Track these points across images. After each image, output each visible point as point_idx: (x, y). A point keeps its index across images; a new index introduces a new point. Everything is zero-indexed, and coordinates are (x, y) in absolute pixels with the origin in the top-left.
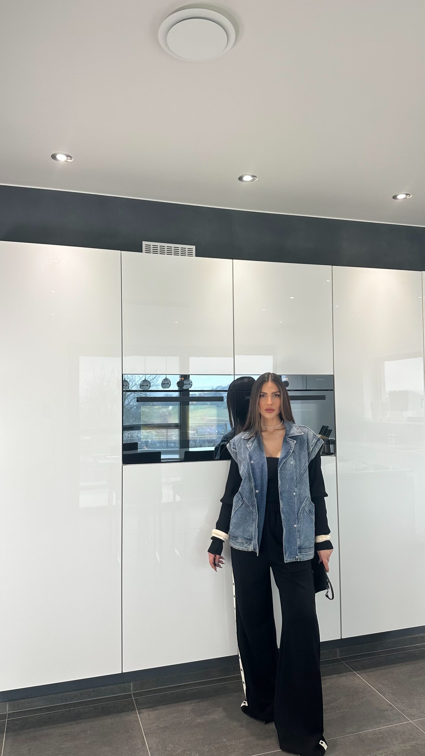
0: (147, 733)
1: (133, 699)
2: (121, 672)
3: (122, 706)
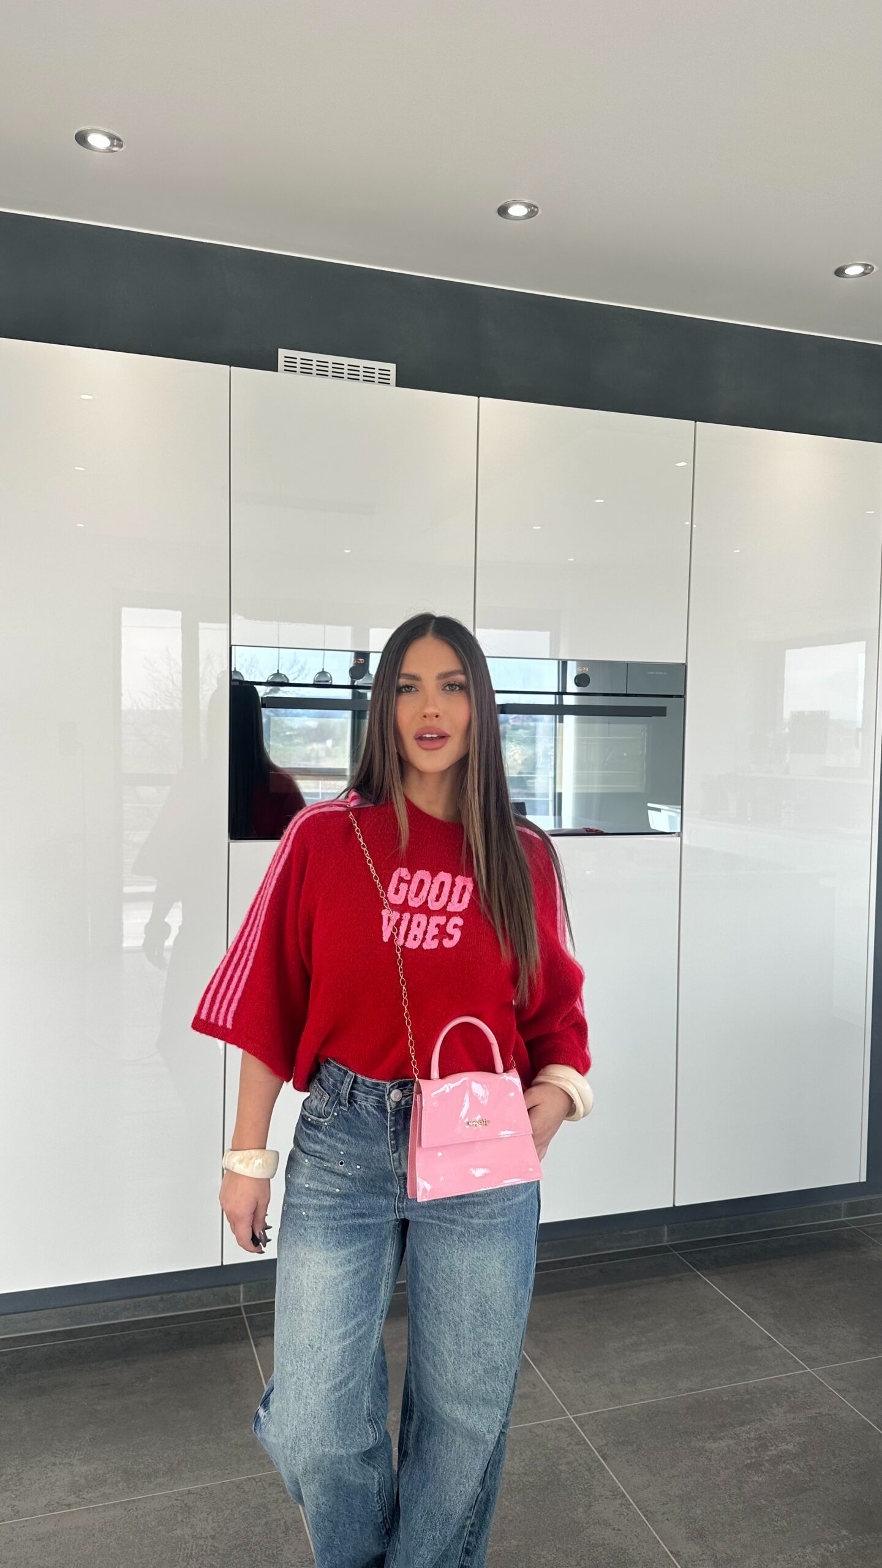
1: (243, 1318)
2: (220, 1264)
3: (221, 1330)
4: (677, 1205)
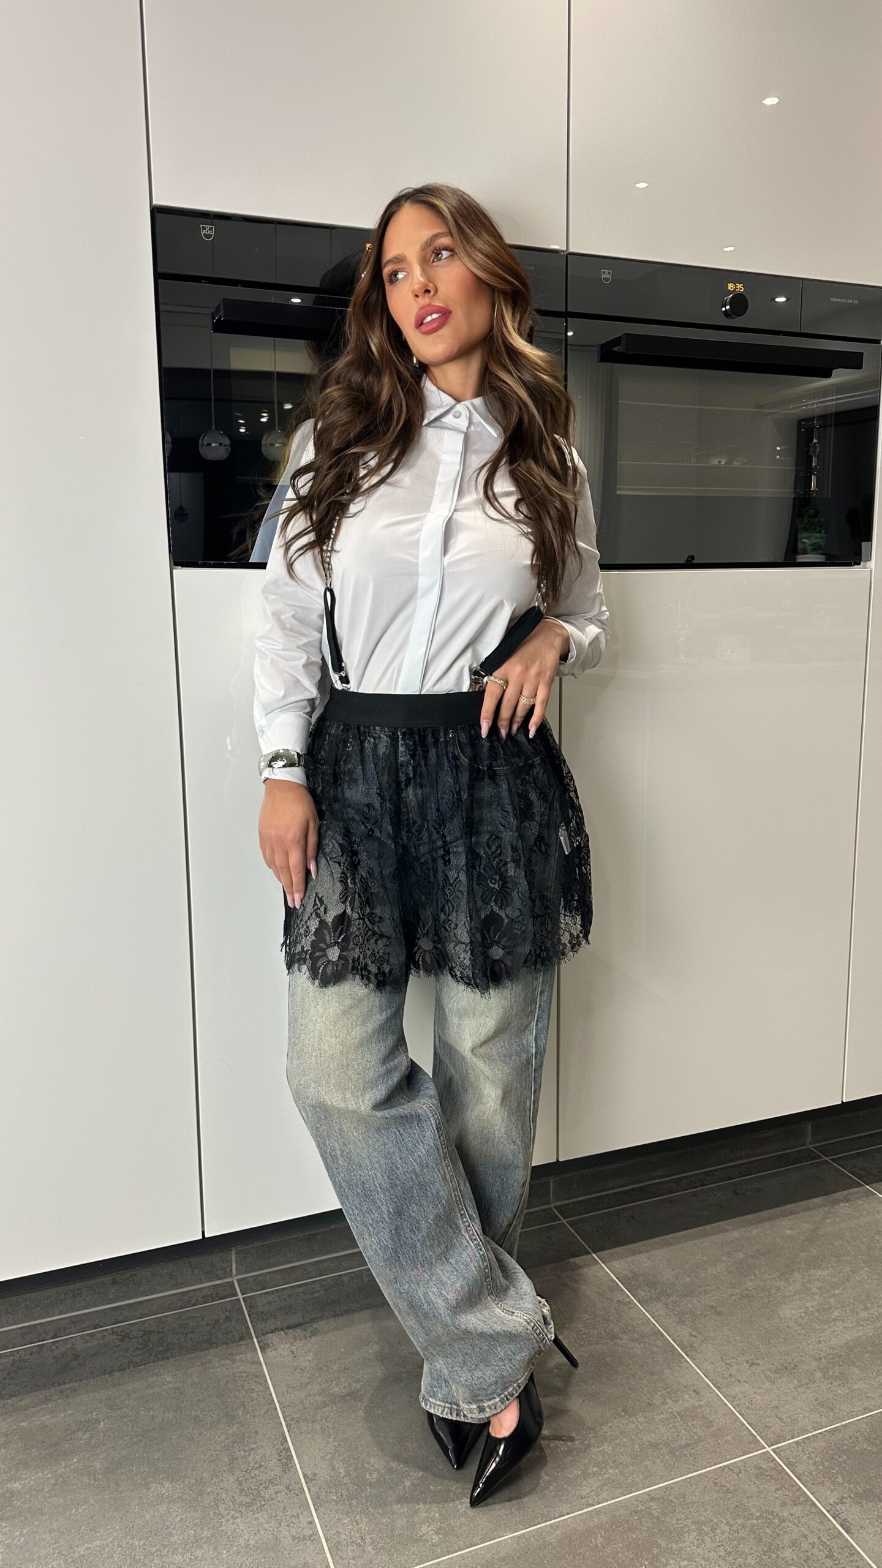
0: (292, 1420)
1: (239, 1299)
2: (201, 1238)
3: (208, 1325)
4: (844, 1101)
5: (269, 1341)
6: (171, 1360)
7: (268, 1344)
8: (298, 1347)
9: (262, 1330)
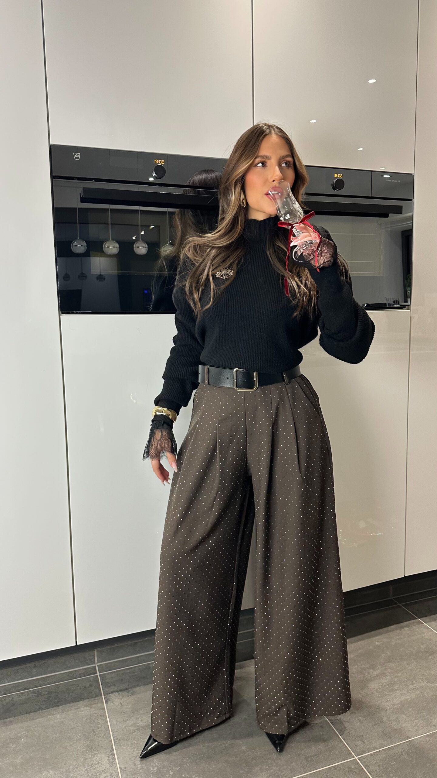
0: (117, 739)
1: (97, 676)
2: (75, 645)
3: (80, 689)
4: (406, 575)
5: (110, 697)
6: (60, 707)
7: (109, 700)
8: (124, 701)
9: (107, 691)
